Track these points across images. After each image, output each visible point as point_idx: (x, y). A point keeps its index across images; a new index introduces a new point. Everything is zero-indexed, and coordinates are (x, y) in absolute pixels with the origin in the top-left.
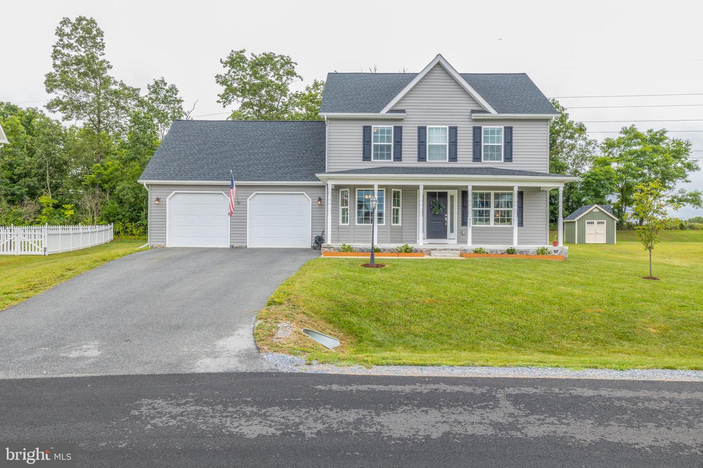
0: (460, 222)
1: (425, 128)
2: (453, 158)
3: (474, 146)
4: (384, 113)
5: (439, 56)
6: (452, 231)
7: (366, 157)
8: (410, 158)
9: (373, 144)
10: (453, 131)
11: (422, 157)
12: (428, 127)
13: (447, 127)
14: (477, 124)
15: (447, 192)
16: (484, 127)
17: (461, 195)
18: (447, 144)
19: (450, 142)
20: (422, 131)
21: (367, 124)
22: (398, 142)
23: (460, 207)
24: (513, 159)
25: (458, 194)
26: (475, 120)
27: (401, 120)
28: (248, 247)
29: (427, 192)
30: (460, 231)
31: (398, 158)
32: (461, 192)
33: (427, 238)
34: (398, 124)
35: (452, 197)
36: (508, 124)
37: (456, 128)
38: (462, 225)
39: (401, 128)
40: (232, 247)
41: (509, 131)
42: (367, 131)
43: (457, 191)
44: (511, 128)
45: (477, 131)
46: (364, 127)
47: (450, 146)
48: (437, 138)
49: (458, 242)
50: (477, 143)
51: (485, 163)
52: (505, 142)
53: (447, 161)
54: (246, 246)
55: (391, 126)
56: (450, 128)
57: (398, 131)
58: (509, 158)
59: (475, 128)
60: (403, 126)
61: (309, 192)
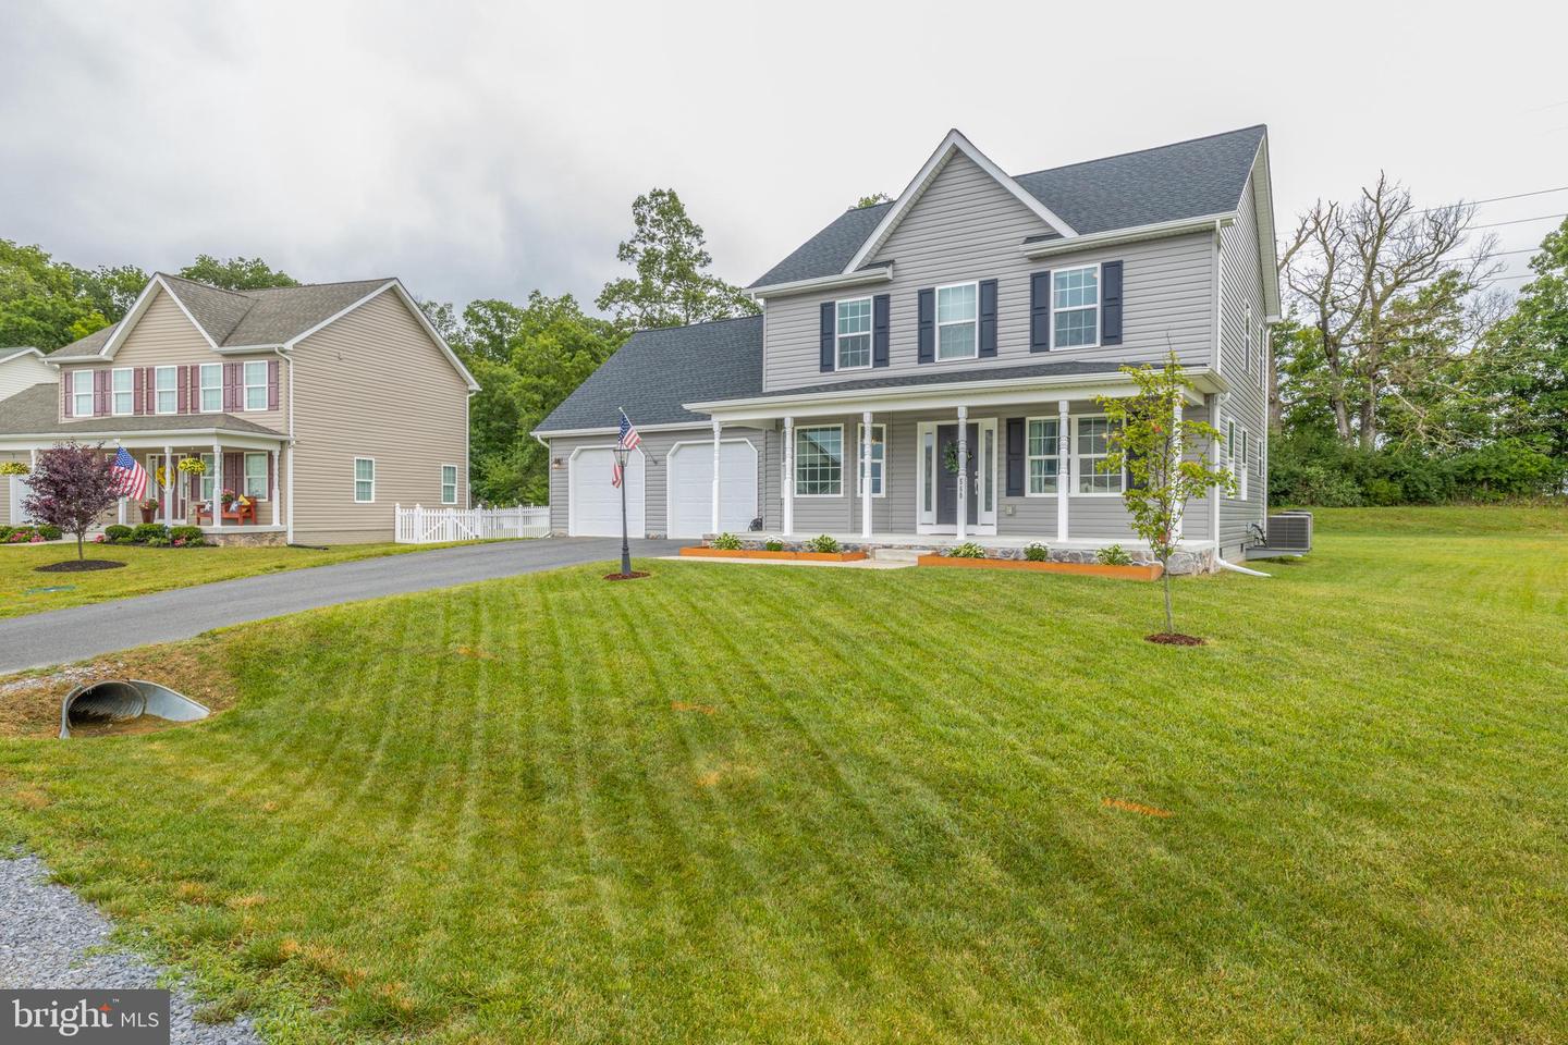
0: (1004, 488)
1: (931, 291)
2: (989, 348)
3: (1034, 316)
4: (850, 271)
5: (954, 134)
6: (988, 508)
7: (826, 366)
8: (904, 359)
9: (837, 336)
10: (989, 290)
11: (925, 355)
12: (938, 289)
13: (976, 283)
14: (1039, 268)
15: (977, 425)
16: (1057, 271)
17: (1004, 429)
18: (977, 320)
19: (982, 314)
20: (926, 298)
21: (826, 299)
22: (882, 329)
23: (1004, 455)
24: (1124, 338)
25: (999, 426)
26: (1035, 258)
27: (886, 282)
28: (668, 538)
29: (939, 426)
30: (1002, 509)
31: (882, 360)
32: (1004, 423)
33: (938, 523)
34: (881, 291)
35: (990, 432)
36: (1112, 257)
37: (994, 283)
38: (1008, 495)
39: (886, 298)
41: (1113, 273)
42: (827, 312)
43: (999, 419)
44: (1118, 266)
45: (1039, 284)
46: (823, 306)
47: (982, 322)
48: (958, 309)
49: (998, 532)
50: (1039, 309)
51: (1056, 353)
52: (1105, 299)
53: (977, 356)
54: (666, 536)
55: (868, 298)
56: (983, 285)
57: (882, 304)
58: (1113, 335)
59: (1034, 277)
60: (891, 293)
61: (753, 438)
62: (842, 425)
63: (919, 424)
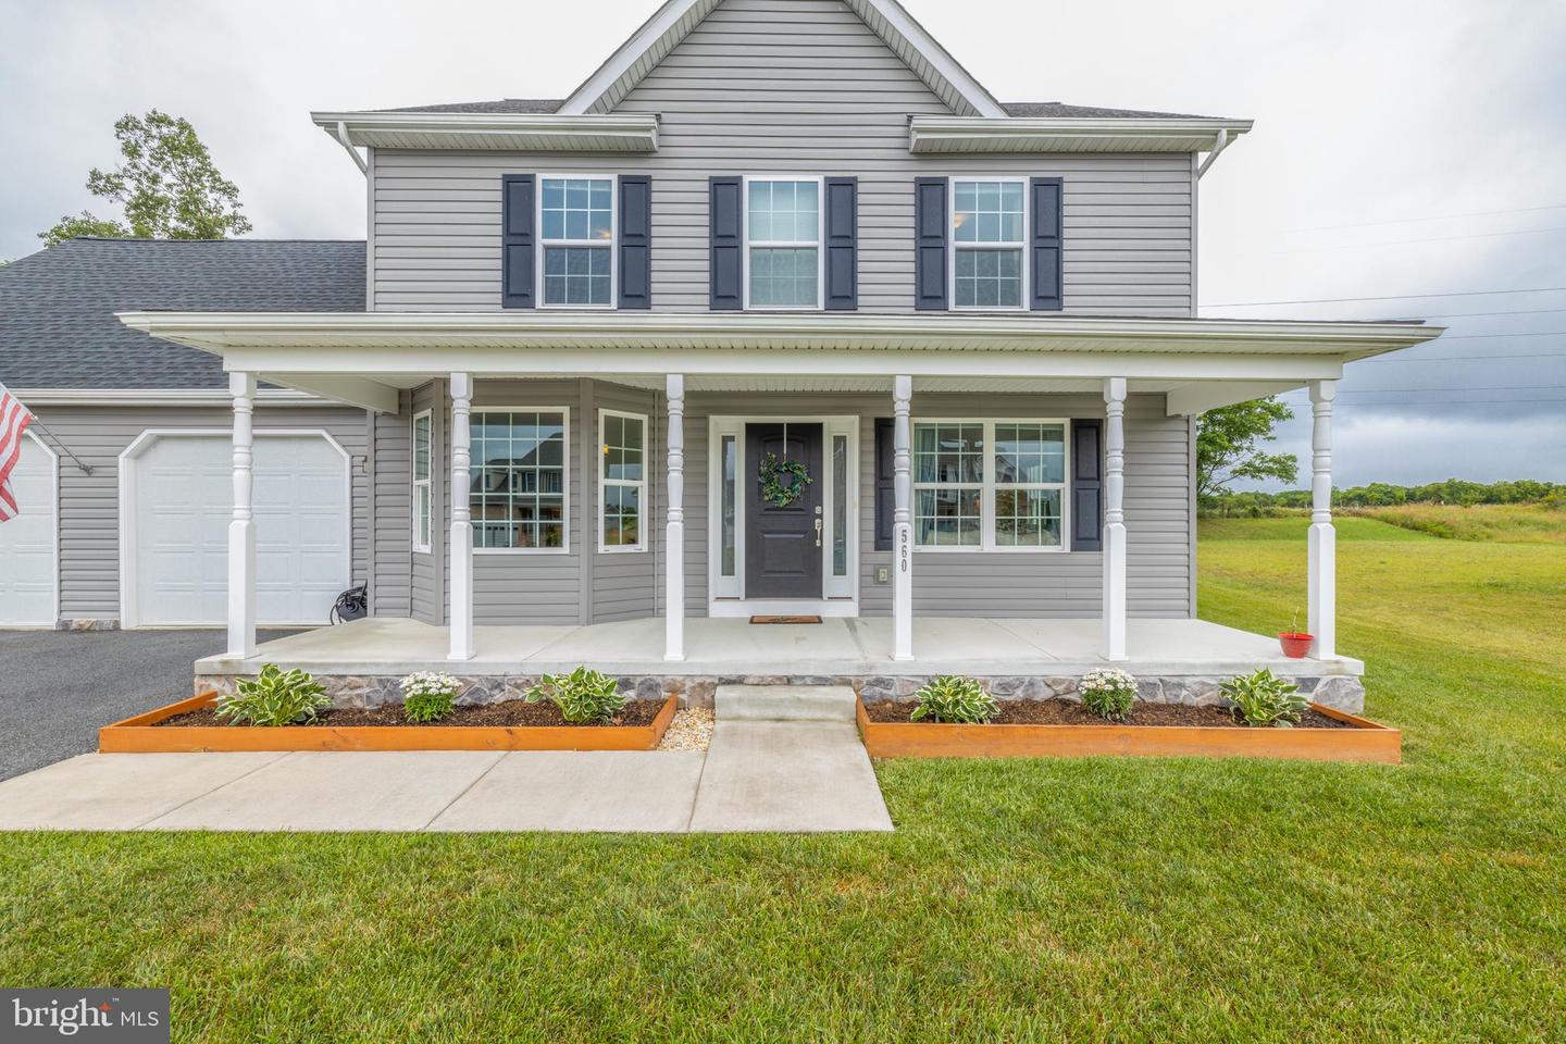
0: (871, 537)
1: (735, 183)
2: (843, 295)
3: (921, 251)
6: (840, 568)
7: (516, 295)
8: (681, 299)
9: (541, 242)
10: (842, 194)
11: (725, 293)
12: (747, 178)
13: (820, 179)
14: (932, 170)
15: (819, 426)
16: (958, 179)
17: (871, 436)
18: (820, 243)
19: (830, 236)
20: (724, 194)
21: (518, 167)
22: (636, 240)
23: (871, 481)
24: (1066, 301)
25: (862, 430)
26: (924, 154)
27: (644, 152)
28: (123, 627)
29: (750, 424)
30: (870, 570)
31: (636, 295)
32: (871, 425)
33: (748, 596)
34: (635, 168)
35: (840, 441)
36: (1048, 170)
37: (851, 184)
39: (644, 182)
40: (66, 627)
41: (1048, 194)
42: (517, 192)
43: (856, 418)
44: (1056, 185)
45: (930, 195)
46: (509, 181)
47: (830, 249)
48: (786, 220)
49: (862, 610)
50: (930, 240)
51: (959, 316)
52: (1036, 235)
53: (821, 306)
54: (117, 623)
55: (608, 177)
56: (832, 184)
57: (636, 192)
58: (1049, 296)
59: (923, 185)
60: (654, 174)
61: (336, 430)
62: (565, 410)
63: (713, 419)
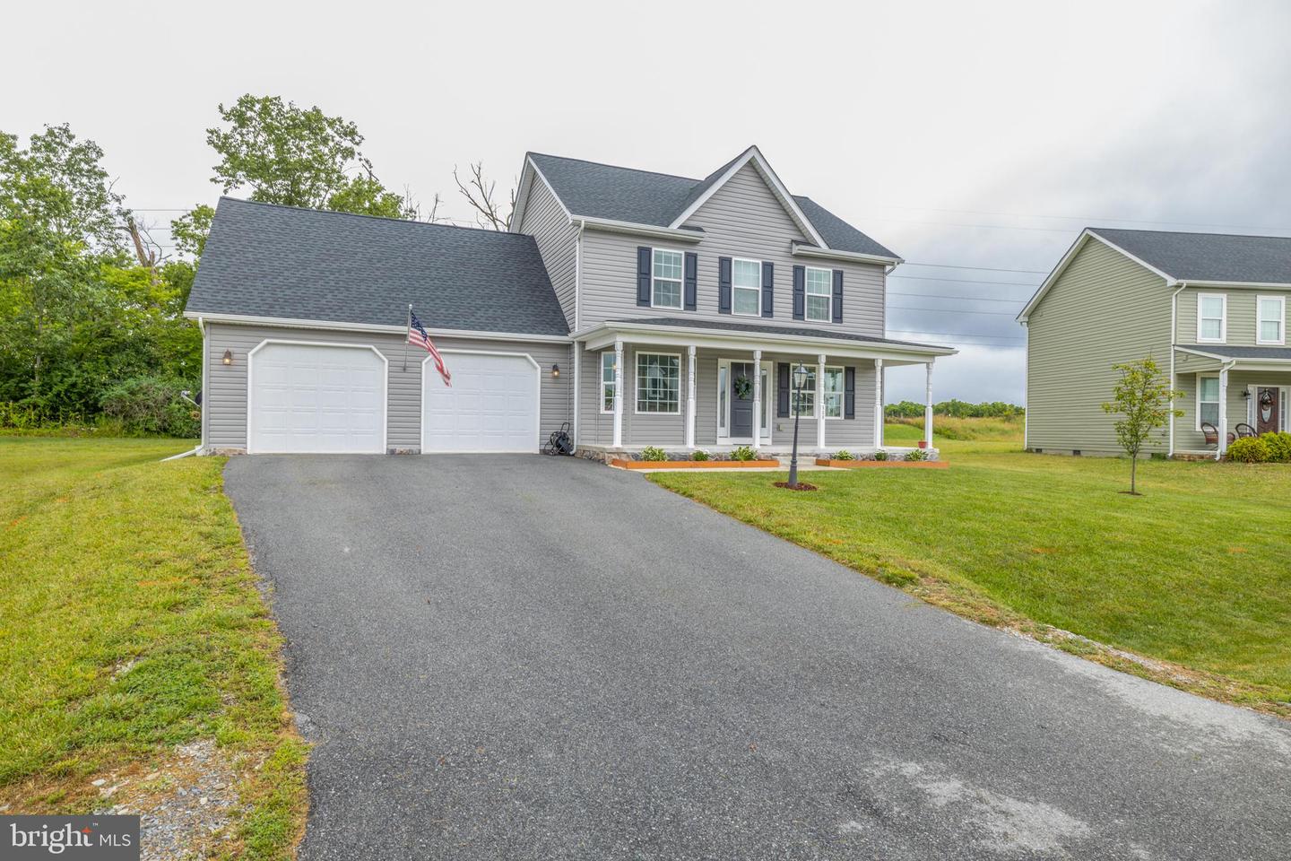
0: (776, 411)
1: (729, 260)
2: (768, 312)
3: (795, 296)
4: (675, 226)
5: (753, 150)
6: (762, 427)
7: (643, 300)
8: (708, 308)
9: (653, 278)
10: (768, 269)
11: (725, 307)
12: (734, 259)
13: (760, 262)
14: (799, 263)
16: (810, 268)
17: (777, 370)
18: (760, 289)
19: (764, 286)
20: (725, 264)
21: (645, 244)
22: (691, 279)
23: (776, 389)
25: (773, 367)
26: (797, 256)
27: (694, 243)
28: (422, 453)
29: (732, 363)
30: (776, 426)
31: (691, 304)
32: (777, 366)
33: (731, 436)
34: (692, 250)
35: (763, 372)
36: (839, 267)
37: (771, 265)
38: (778, 416)
39: (695, 256)
40: (392, 453)
41: (838, 277)
42: (644, 255)
43: (771, 362)
44: (841, 273)
45: (799, 273)
46: (640, 249)
47: (763, 291)
48: (746, 279)
49: (773, 441)
50: (798, 291)
51: (809, 323)
52: (834, 293)
53: (760, 315)
54: (420, 450)
55: (680, 252)
56: (765, 264)
57: (692, 260)
58: (838, 318)
59: (796, 269)
60: (699, 253)
62: (680, 355)
63: (719, 360)
